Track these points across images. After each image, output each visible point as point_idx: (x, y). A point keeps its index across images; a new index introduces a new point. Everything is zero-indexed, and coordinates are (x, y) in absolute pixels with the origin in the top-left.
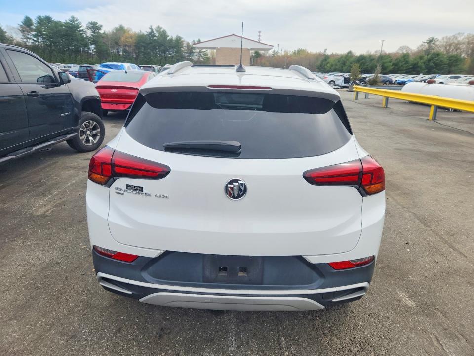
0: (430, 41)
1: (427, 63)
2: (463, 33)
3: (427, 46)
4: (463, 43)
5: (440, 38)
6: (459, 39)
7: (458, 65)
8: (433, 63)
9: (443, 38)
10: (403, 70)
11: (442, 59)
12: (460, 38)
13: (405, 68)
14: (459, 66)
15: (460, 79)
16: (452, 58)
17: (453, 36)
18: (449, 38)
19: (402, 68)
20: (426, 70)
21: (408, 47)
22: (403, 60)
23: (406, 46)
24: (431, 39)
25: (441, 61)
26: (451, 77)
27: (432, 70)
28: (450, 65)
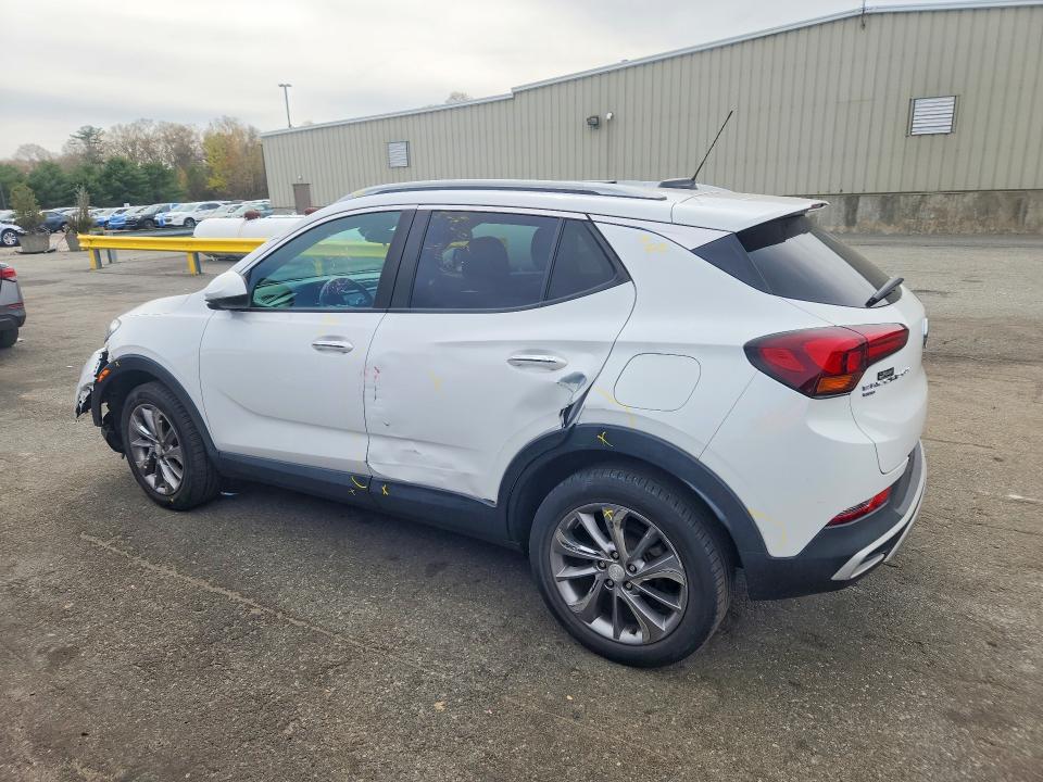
0: (88, 135)
1: (106, 182)
2: (151, 121)
3: (84, 146)
4: (158, 140)
5: (106, 128)
6: (146, 131)
7: (168, 183)
8: (121, 182)
9: (114, 129)
10: (56, 199)
11: (134, 172)
12: (149, 130)
13: (60, 194)
14: (171, 186)
15: (218, 209)
16: (153, 171)
17: (133, 124)
18: (127, 130)
19: (53, 194)
20: (110, 197)
21: (39, 147)
22: (47, 174)
23: (33, 145)
24: (87, 130)
25: (133, 176)
26: (203, 207)
27: (122, 196)
28: (154, 184)
